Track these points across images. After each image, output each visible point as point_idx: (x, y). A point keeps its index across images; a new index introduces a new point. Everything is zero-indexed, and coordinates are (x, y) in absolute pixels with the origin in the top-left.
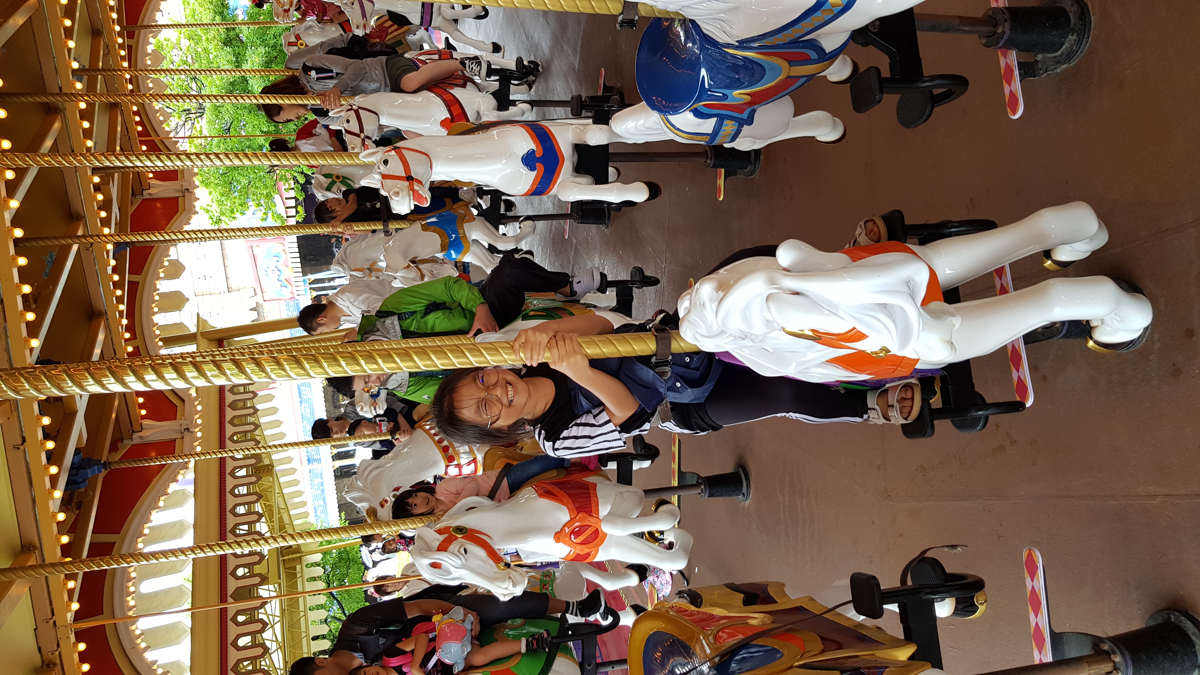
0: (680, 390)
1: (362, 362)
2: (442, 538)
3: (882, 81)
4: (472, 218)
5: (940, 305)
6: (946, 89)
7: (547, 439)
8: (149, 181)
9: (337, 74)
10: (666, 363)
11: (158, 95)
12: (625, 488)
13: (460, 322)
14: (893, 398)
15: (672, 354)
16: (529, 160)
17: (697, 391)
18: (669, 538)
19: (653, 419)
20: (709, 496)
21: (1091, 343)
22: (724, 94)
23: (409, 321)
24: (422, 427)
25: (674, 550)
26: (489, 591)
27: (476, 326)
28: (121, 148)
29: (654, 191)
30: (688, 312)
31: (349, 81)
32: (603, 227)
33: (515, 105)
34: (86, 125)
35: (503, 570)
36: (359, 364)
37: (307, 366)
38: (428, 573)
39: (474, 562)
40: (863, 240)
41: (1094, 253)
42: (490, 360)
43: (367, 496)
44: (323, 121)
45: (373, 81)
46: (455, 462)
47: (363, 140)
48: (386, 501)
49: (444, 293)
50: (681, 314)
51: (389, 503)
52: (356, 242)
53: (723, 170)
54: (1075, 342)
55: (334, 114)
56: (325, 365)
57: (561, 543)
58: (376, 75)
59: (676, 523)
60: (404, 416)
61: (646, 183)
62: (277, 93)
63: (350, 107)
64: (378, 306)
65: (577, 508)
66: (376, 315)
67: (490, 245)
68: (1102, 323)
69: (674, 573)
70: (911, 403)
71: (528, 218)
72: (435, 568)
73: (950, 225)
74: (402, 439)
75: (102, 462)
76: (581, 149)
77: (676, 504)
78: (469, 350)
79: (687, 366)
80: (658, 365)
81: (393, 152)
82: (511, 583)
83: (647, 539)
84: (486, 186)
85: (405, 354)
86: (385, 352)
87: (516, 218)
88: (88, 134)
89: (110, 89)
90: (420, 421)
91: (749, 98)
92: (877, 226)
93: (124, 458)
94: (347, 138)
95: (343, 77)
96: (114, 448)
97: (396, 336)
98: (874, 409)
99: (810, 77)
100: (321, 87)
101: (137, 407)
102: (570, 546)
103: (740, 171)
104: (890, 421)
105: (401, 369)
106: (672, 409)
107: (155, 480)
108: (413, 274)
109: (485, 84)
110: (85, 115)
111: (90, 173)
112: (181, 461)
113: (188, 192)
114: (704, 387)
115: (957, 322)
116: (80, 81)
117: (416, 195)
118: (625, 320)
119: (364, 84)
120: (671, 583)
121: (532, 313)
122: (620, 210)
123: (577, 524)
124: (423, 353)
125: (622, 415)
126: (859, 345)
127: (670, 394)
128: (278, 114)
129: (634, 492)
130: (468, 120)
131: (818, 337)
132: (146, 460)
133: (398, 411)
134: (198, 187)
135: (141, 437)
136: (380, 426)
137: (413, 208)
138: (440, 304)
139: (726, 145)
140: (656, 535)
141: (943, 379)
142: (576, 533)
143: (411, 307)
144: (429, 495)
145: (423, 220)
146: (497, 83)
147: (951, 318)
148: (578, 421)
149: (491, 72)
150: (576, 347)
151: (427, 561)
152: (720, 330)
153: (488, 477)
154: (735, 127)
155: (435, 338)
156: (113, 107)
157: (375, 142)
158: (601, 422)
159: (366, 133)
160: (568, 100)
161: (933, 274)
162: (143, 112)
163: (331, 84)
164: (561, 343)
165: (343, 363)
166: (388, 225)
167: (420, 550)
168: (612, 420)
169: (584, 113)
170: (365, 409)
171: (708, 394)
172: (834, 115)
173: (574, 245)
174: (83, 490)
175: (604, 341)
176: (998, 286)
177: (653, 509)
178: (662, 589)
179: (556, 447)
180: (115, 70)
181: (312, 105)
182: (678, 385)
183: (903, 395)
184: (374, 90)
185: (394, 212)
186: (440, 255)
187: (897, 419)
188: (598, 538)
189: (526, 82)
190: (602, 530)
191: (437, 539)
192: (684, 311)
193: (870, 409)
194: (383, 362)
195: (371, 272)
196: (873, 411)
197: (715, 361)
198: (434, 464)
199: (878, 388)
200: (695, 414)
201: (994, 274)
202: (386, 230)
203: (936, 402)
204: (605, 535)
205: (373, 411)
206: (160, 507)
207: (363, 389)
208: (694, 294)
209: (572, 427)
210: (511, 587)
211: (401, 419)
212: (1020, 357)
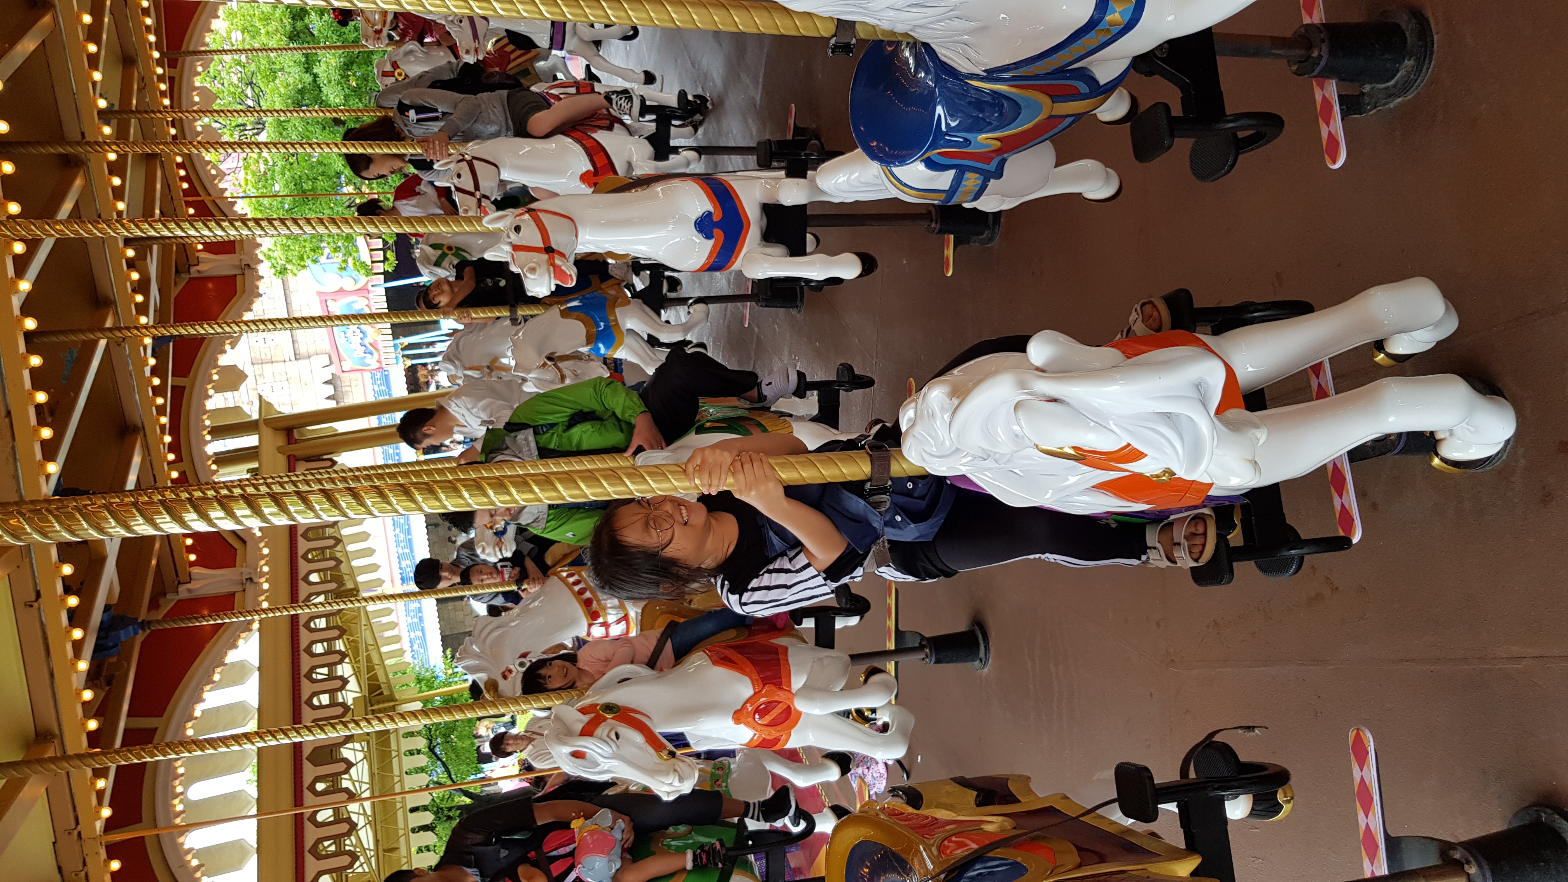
0: (902, 526)
1: (491, 493)
2: (586, 718)
3: (1173, 122)
4: (627, 302)
5: (1239, 413)
6: (1253, 132)
7: (732, 591)
8: (198, 254)
9: (444, 114)
10: (884, 490)
11: (208, 143)
12: (826, 653)
13: (615, 437)
14: (1179, 534)
15: (891, 479)
16: (704, 225)
17: (922, 526)
18: (883, 718)
19: (866, 563)
20: (935, 663)
21: (1436, 461)
22: (966, 140)
23: (548, 435)
24: (557, 574)
25: (889, 732)
26: (646, 789)
27: (636, 442)
28: (161, 212)
29: (868, 264)
30: (913, 424)
31: (459, 123)
32: (794, 312)
33: (677, 153)
34: (116, 181)
35: (666, 760)
36: (486, 495)
37: (419, 498)
38: (569, 765)
39: (628, 751)
40: (1139, 328)
41: (1439, 343)
42: (654, 488)
43: (484, 664)
44: (426, 177)
45: (491, 122)
46: (601, 620)
47: (479, 201)
48: (510, 671)
49: (593, 400)
50: (904, 428)
51: (514, 674)
52: (471, 332)
53: (952, 237)
54: (1415, 459)
55: (440, 166)
56: (443, 496)
57: (742, 726)
58: (495, 115)
59: (893, 697)
60: (534, 560)
61: (857, 254)
62: (365, 139)
63: (461, 157)
64: (505, 416)
65: (763, 679)
66: (505, 428)
67: (649, 336)
68: (1451, 435)
69: (890, 763)
70: (1202, 540)
71: (699, 300)
72: (577, 758)
73: (1252, 309)
74: (531, 589)
75: (139, 621)
76: (771, 210)
77: (893, 674)
78: (629, 475)
79: (909, 494)
80: (874, 492)
81: (527, 216)
82: (677, 778)
83: (854, 719)
84: (645, 259)
85: (546, 481)
86: (520, 479)
87: (683, 301)
88: (118, 193)
89: (147, 136)
90: (555, 565)
91: (998, 144)
92: (1158, 310)
93: (166, 618)
94: (456, 197)
95: (452, 117)
96: (154, 604)
97: (530, 455)
98: (1155, 548)
99: (1078, 117)
100: (422, 131)
101: (184, 550)
102: (753, 728)
103: (974, 238)
104: (1176, 563)
105: (540, 500)
106: (890, 550)
107: (209, 645)
108: (550, 374)
109: (637, 125)
110: (116, 168)
111: (121, 244)
112: (242, 619)
113: (249, 268)
114: (931, 521)
115: (1262, 435)
116: (108, 124)
117: (558, 272)
118: (831, 435)
119: (479, 127)
120: (885, 776)
121: (708, 424)
122: (821, 289)
123: (764, 699)
124: (568, 479)
125: (826, 556)
126: (1136, 467)
127: (888, 530)
128: (367, 167)
129: (837, 657)
130: (615, 173)
131: (1082, 456)
132: (196, 618)
133: (525, 553)
134: (262, 261)
135: (189, 590)
136: (502, 573)
137: (553, 288)
138: (588, 413)
139: (966, 205)
140: (866, 714)
141: (1243, 507)
142: (762, 712)
143: (550, 417)
144: (568, 664)
145: (561, 305)
146: (654, 125)
147: (1255, 431)
148: (771, 567)
149: (645, 109)
150: (768, 471)
151: (567, 750)
152: (954, 448)
153: (646, 638)
154: (979, 182)
155: (583, 458)
156: (150, 159)
157: (495, 202)
158: (798, 567)
159: (483, 191)
160: (751, 145)
161: (1230, 371)
162: (189, 163)
163: (435, 127)
164: (747, 466)
165: (466, 494)
166: (516, 312)
167: (558, 734)
168: (812, 563)
169: (775, 164)
170: (487, 551)
171: (936, 529)
172: (1107, 165)
173: (755, 336)
174: (114, 660)
175: (804, 462)
176: (1315, 387)
177: (862, 679)
178: (874, 784)
179: (743, 601)
180: (154, 112)
181: (412, 155)
182: (898, 518)
183: (1193, 530)
184: (492, 134)
185: (529, 294)
186: (584, 350)
187: (1185, 562)
188: (791, 718)
189: (691, 122)
190: (795, 709)
191: (579, 721)
192: (907, 424)
193: (1150, 548)
194: (518, 492)
195: (492, 371)
196: (1154, 551)
197: (945, 486)
198: (573, 622)
199: (1160, 521)
200: (923, 556)
201: (1310, 371)
202: (513, 317)
203: (1236, 538)
204: (799, 714)
205: (499, 554)
206: (215, 682)
207: (486, 526)
208: (920, 401)
209: (763, 575)
210: (676, 783)
211: (530, 564)
212: (1344, 479)
